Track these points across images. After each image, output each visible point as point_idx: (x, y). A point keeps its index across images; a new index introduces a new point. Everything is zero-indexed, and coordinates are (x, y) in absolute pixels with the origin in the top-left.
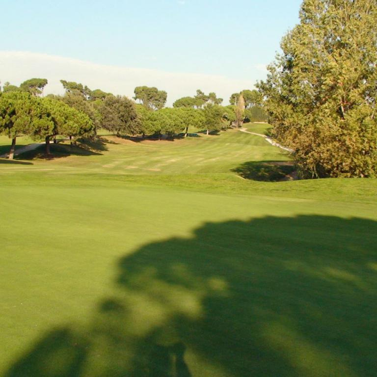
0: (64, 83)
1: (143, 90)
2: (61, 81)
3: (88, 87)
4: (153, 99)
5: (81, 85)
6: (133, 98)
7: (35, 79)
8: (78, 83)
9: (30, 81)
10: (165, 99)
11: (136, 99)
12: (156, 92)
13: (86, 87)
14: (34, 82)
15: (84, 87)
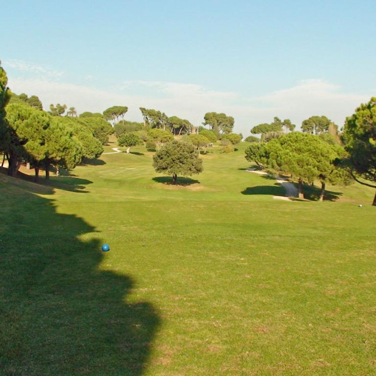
0: (143, 110)
1: (213, 116)
2: (140, 108)
3: (166, 114)
4: (221, 124)
5: (159, 113)
6: (202, 123)
7: (116, 107)
8: (157, 110)
9: (112, 108)
10: (232, 124)
11: (205, 125)
12: (225, 118)
13: (164, 114)
14: (117, 110)
15: (162, 113)
